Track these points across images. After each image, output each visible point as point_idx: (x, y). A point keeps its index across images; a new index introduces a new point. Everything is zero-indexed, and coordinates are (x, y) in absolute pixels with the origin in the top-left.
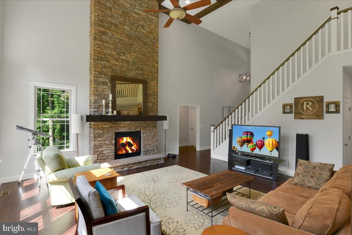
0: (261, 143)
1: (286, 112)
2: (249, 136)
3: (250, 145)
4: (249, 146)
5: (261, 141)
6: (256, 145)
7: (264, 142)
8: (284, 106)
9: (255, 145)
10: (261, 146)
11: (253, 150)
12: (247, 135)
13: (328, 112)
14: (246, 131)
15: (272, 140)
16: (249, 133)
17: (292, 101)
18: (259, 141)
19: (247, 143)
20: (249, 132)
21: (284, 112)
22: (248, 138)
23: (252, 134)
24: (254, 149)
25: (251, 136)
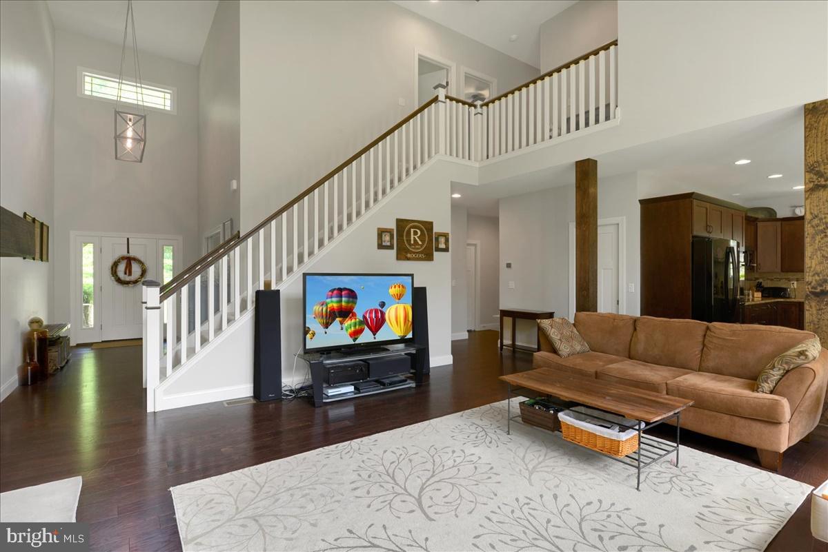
0: (376, 316)
1: (384, 246)
2: (344, 299)
3: (348, 323)
4: (346, 325)
5: (376, 311)
6: (365, 321)
7: (383, 314)
8: (380, 232)
9: (361, 323)
10: (377, 323)
11: (355, 334)
12: (341, 296)
13: (438, 250)
14: (337, 288)
15: (404, 308)
16: (343, 293)
17: (392, 225)
18: (371, 312)
19: (340, 317)
20: (345, 289)
21: (381, 246)
22: (343, 304)
23: (352, 295)
24: (360, 331)
25: (351, 299)
